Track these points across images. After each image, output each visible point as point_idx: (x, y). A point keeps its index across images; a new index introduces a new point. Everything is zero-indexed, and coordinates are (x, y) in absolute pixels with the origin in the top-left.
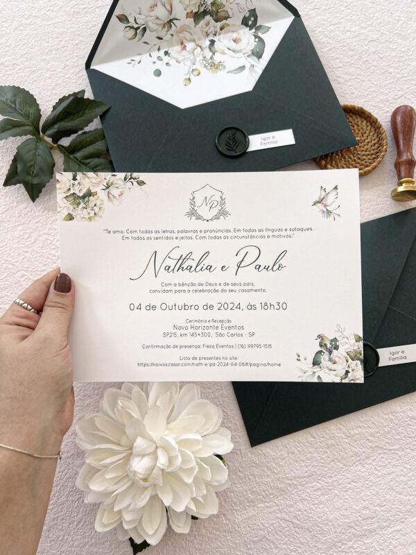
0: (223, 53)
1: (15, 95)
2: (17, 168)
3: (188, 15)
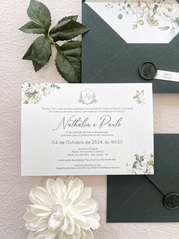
0: (160, 15)
2: (31, 52)
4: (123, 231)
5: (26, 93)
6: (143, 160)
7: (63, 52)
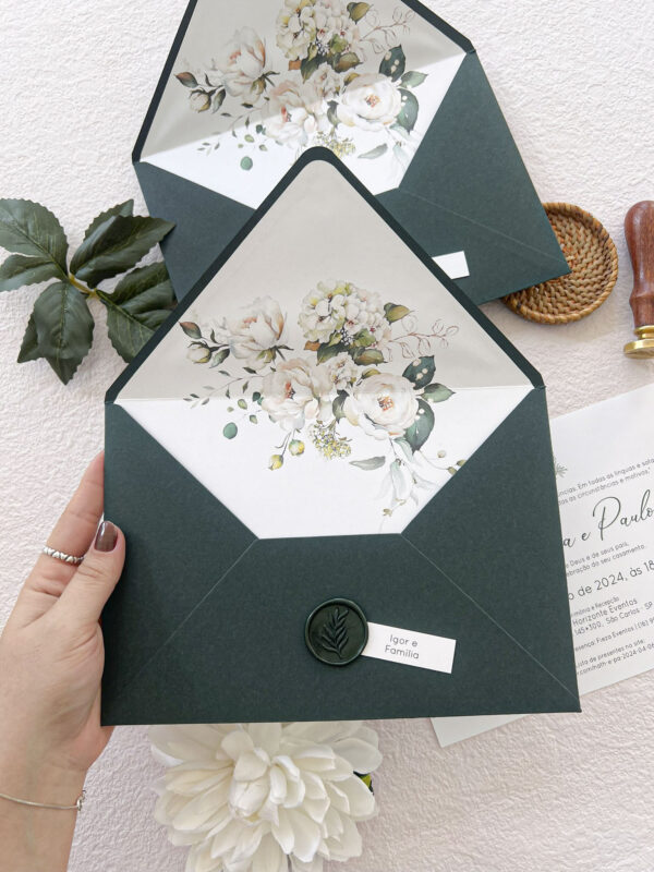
0: (351, 124)
1: (25, 215)
2: (37, 336)
3: (291, 66)
7: (124, 307)
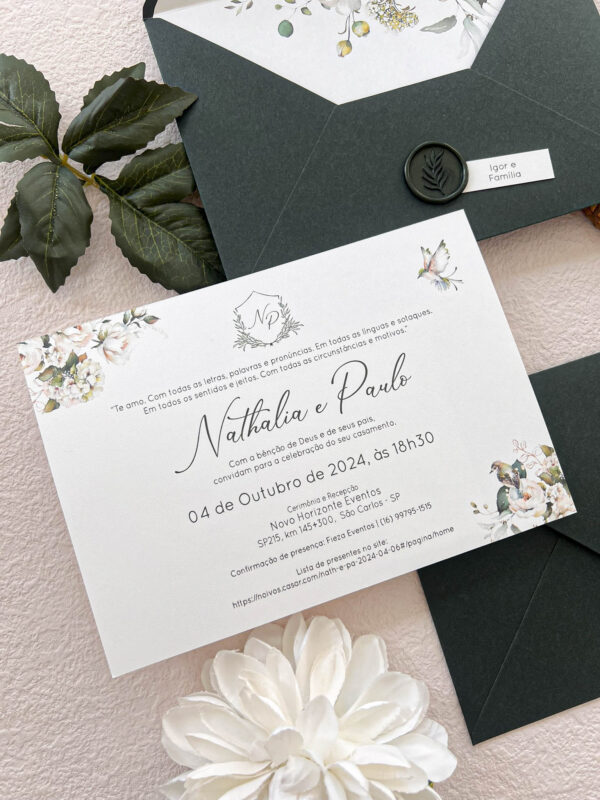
1: (6, 75)
4: (539, 756)
5: (42, 371)
6: (523, 475)
7: (130, 198)
